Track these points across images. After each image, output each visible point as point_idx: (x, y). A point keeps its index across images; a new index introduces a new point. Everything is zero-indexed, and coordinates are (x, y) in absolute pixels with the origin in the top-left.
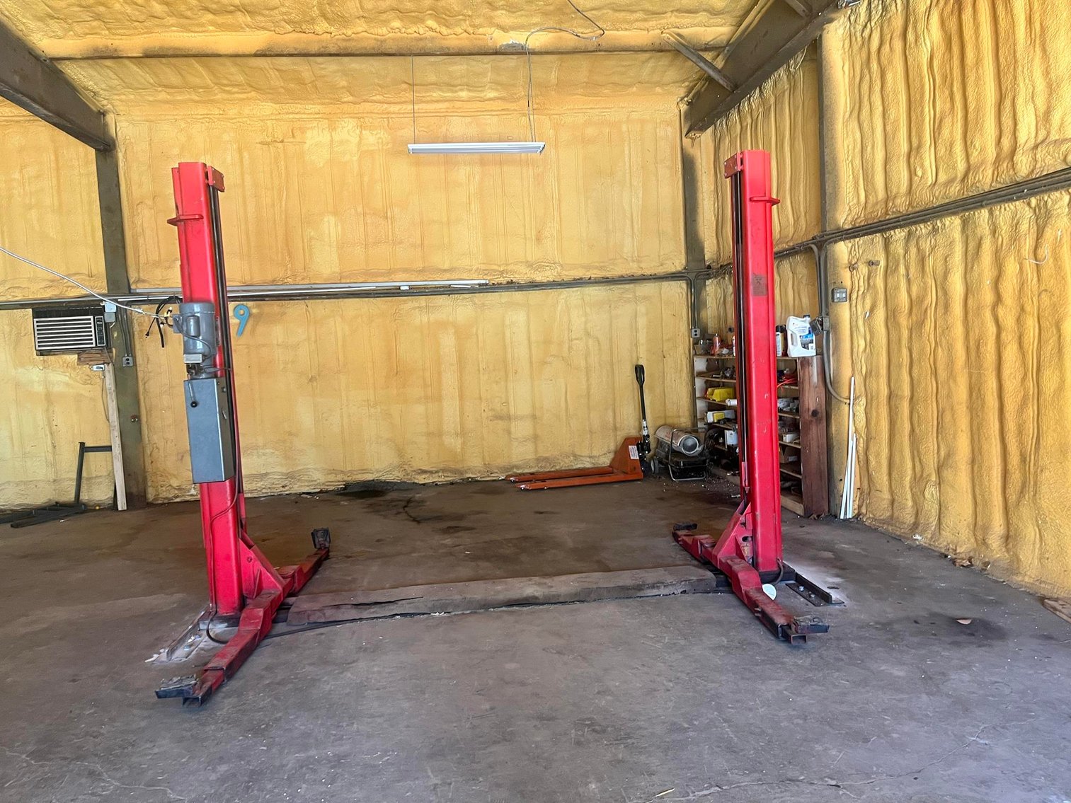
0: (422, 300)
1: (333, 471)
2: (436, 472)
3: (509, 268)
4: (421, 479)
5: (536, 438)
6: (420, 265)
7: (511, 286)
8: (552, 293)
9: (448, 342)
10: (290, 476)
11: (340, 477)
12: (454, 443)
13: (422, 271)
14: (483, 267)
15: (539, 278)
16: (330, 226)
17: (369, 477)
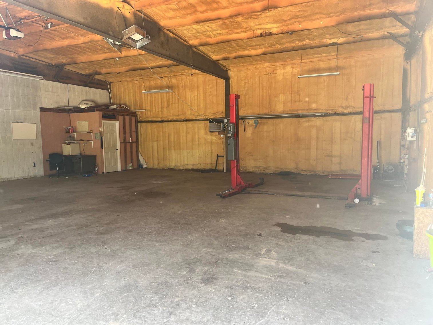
0: (307, 119)
1: (277, 168)
2: (307, 171)
3: (336, 108)
4: (302, 173)
5: (340, 163)
6: (307, 108)
7: (335, 114)
8: (350, 117)
9: (314, 132)
10: (266, 168)
11: (279, 170)
12: (313, 163)
13: (307, 110)
14: (327, 108)
15: (345, 111)
16: (282, 97)
17: (287, 170)
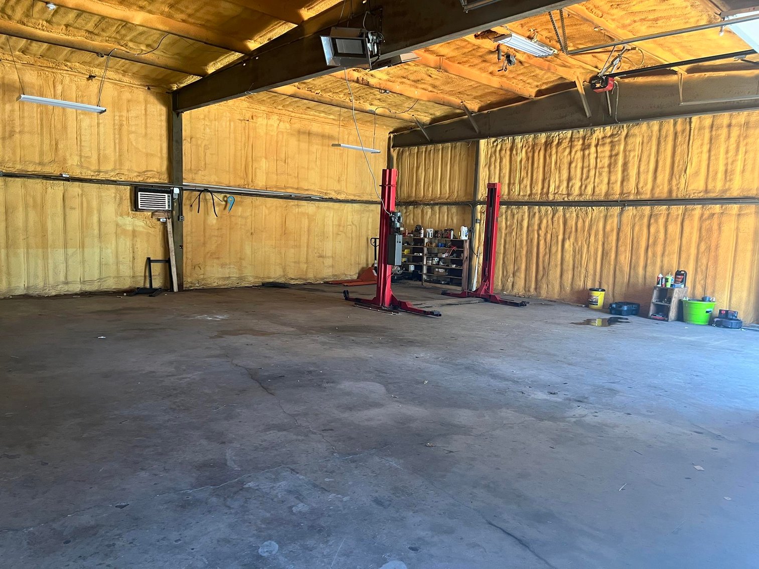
0: (296, 202)
1: (257, 277)
2: (297, 279)
3: (328, 192)
4: (292, 282)
5: (333, 266)
6: (296, 186)
7: (331, 200)
8: (343, 204)
9: (305, 222)
10: (241, 278)
11: (260, 280)
12: (304, 266)
13: (297, 189)
14: (319, 190)
15: (340, 197)
16: (263, 164)
17: (271, 280)
